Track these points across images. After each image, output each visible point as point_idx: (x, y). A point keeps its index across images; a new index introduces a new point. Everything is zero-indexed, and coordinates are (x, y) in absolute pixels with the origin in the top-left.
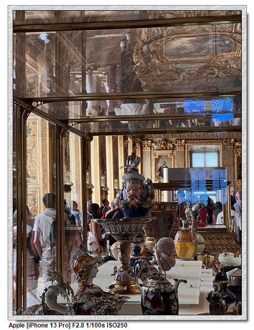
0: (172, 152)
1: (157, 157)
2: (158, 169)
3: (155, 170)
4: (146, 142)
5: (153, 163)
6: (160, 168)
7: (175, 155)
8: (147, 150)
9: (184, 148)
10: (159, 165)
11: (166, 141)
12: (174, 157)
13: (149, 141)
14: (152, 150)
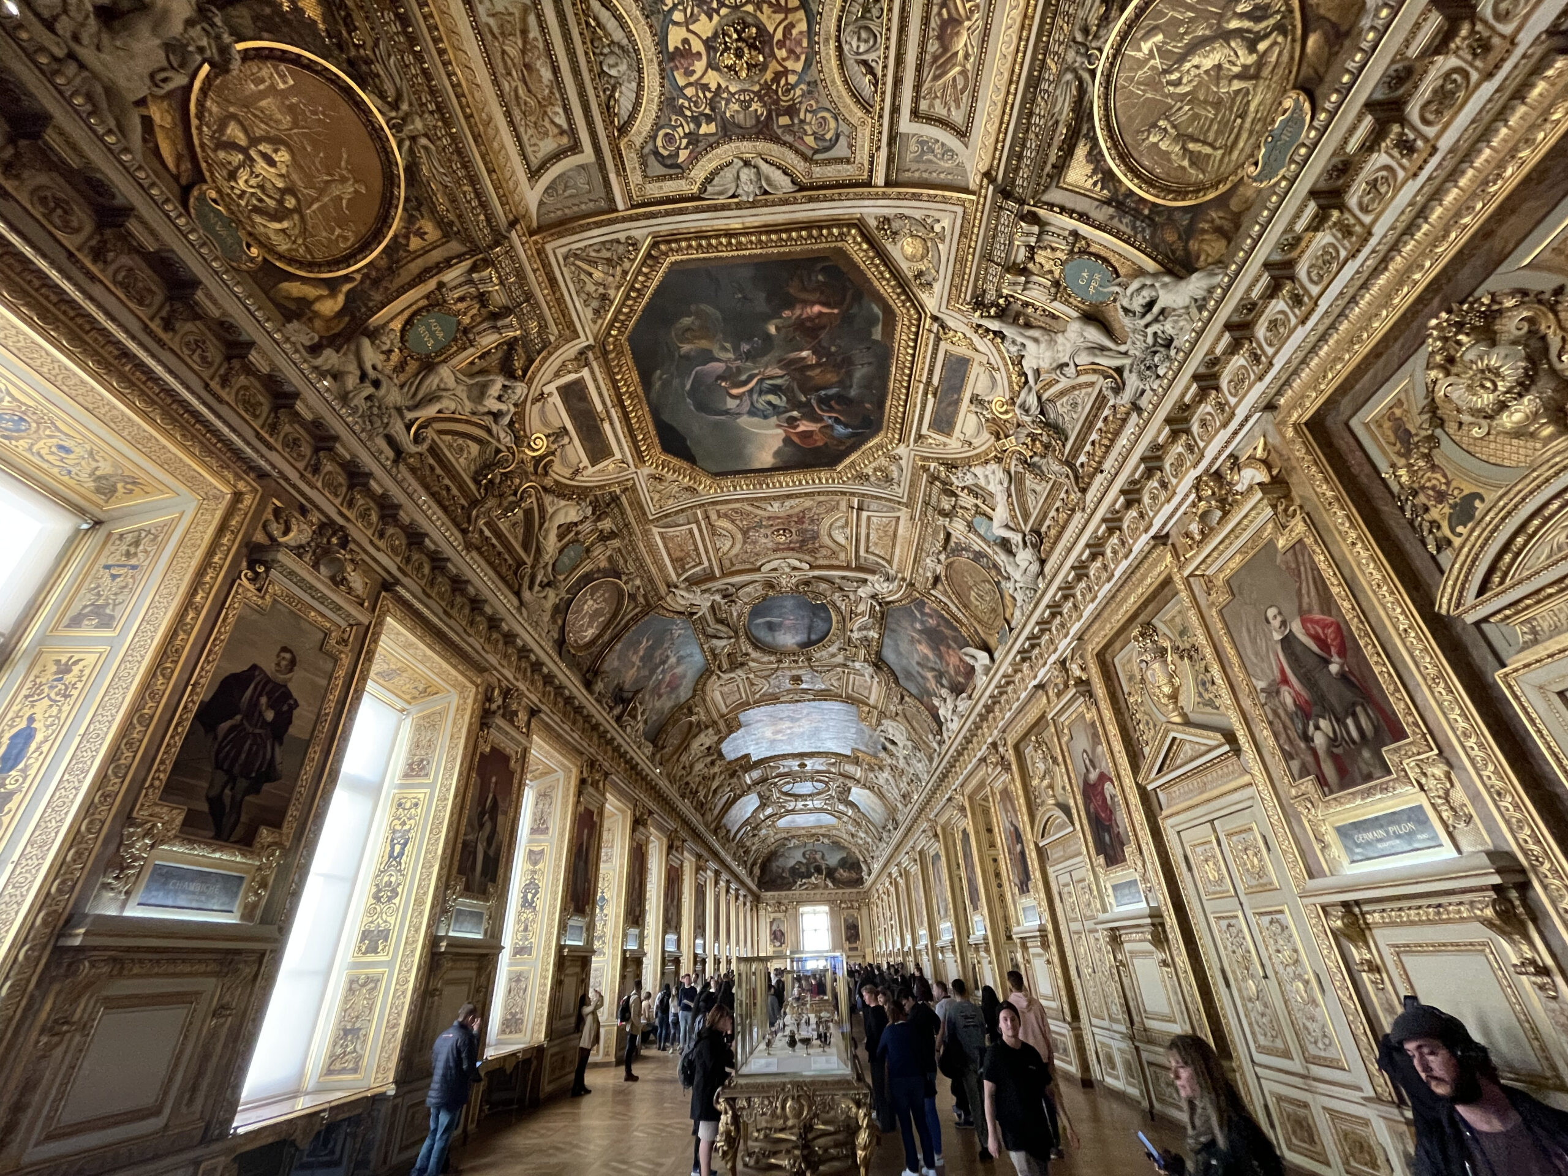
2: (773, 932)
6: (775, 931)
9: (796, 910)
10: (774, 928)
11: (780, 903)
13: (764, 904)
14: (767, 913)
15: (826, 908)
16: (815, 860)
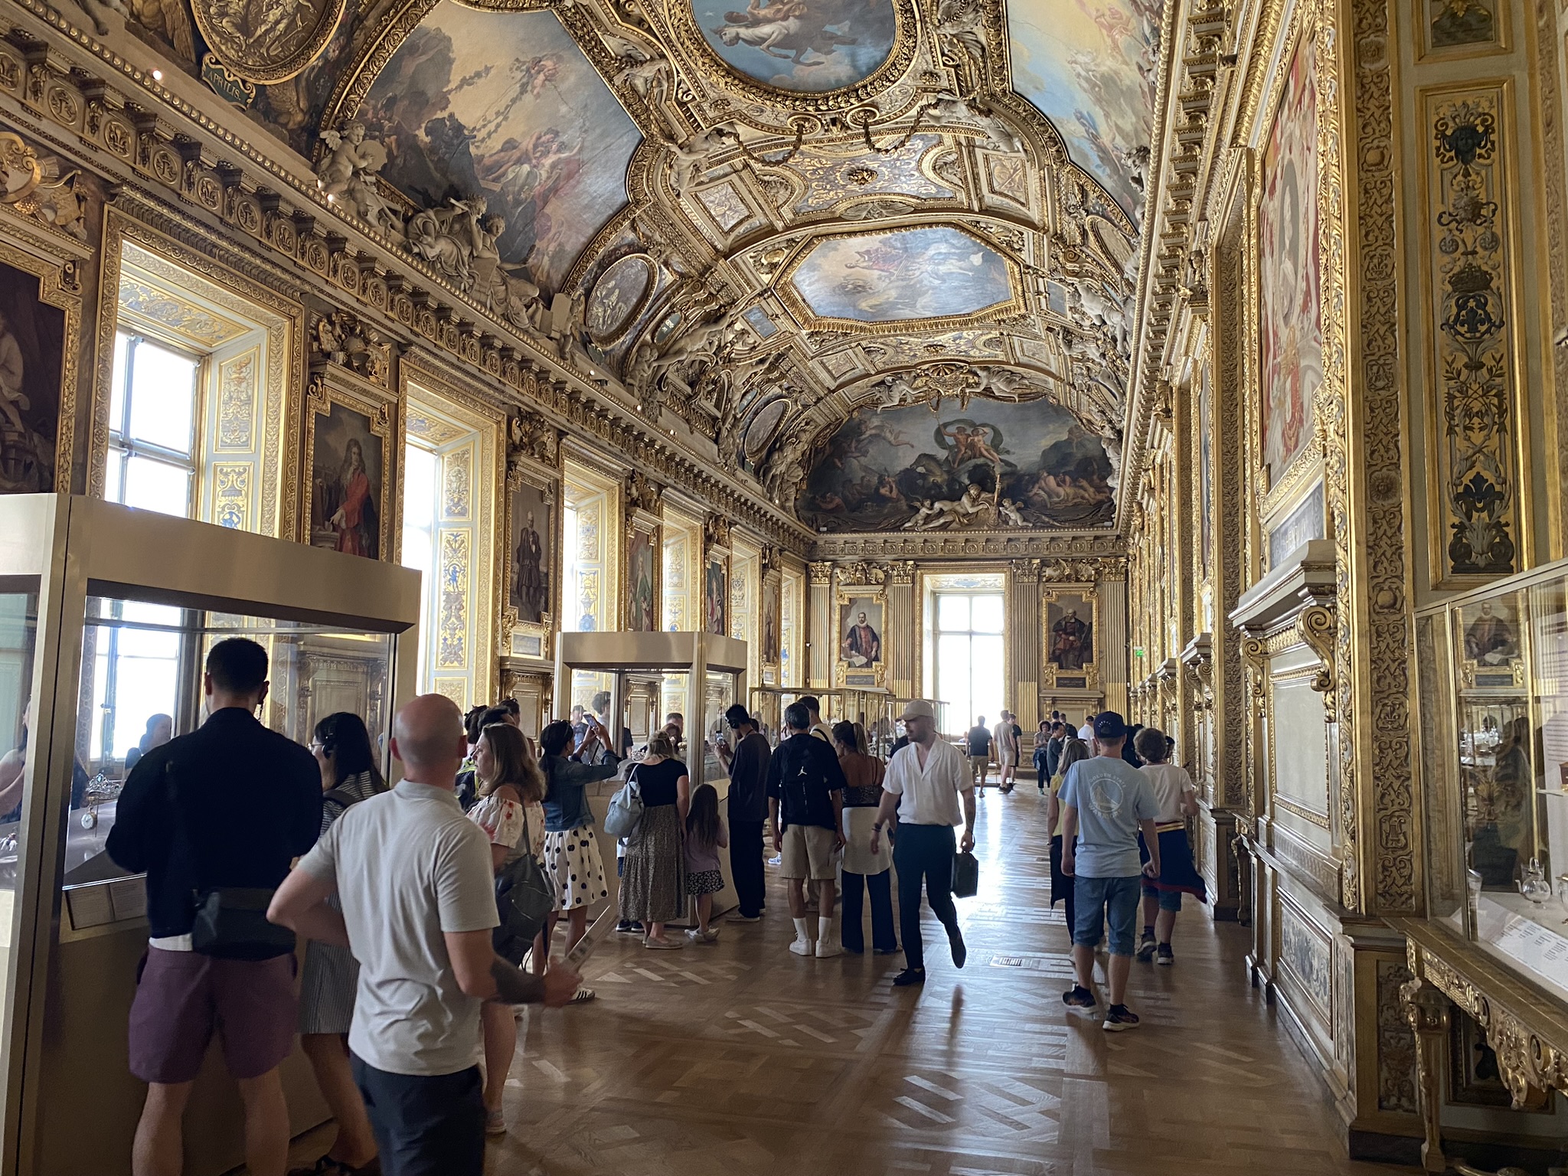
0: (884, 590)
1: (846, 602)
2: (848, 631)
3: (840, 633)
4: (820, 564)
5: (836, 617)
6: (853, 630)
7: (891, 598)
8: (821, 584)
9: (913, 582)
10: (852, 622)
11: (869, 562)
12: (887, 602)
13: (828, 564)
14: (835, 585)
15: (998, 579)
16: (976, 453)
